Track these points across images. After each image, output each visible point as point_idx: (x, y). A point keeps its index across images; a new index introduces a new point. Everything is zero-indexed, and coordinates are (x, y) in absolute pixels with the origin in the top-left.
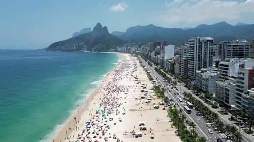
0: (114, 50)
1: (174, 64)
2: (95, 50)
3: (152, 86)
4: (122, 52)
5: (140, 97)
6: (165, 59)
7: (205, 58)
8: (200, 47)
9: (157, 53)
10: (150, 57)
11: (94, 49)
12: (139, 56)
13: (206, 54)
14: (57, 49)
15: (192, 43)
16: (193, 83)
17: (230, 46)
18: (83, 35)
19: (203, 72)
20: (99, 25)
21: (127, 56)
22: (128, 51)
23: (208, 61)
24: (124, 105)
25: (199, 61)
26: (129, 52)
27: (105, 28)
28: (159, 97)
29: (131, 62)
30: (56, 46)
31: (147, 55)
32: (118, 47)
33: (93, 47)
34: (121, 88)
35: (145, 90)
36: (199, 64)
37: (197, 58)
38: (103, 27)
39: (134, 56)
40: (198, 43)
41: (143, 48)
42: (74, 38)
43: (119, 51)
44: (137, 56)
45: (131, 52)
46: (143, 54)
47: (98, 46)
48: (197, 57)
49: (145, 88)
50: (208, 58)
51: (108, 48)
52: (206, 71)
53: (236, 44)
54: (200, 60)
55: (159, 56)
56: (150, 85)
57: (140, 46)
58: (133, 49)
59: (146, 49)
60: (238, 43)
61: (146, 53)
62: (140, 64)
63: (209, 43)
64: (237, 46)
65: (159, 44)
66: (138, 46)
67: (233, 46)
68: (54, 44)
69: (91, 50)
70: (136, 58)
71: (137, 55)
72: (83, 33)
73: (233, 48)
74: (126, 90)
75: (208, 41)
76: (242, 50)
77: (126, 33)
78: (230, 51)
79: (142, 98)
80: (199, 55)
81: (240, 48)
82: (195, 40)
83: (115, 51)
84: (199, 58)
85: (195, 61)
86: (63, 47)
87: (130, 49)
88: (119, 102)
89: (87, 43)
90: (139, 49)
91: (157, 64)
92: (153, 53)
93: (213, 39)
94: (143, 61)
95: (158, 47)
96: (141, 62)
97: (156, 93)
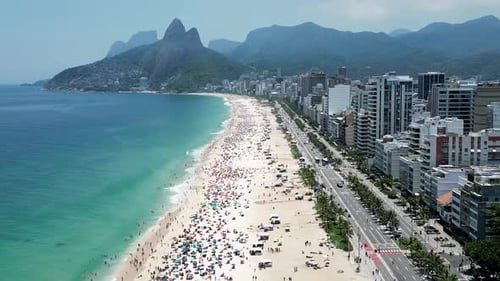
0: (216, 87)
1: (345, 125)
2: (169, 88)
3: (297, 168)
4: (235, 93)
5: (275, 184)
6: (331, 113)
7: (398, 114)
8: (388, 94)
9: (317, 100)
10: (302, 107)
11: (166, 84)
12: (278, 105)
13: (398, 106)
14: (74, 86)
15: (373, 87)
16: (371, 161)
17: (445, 92)
18: (136, 49)
19: (386, 141)
20: (177, 25)
21: (248, 103)
22: (251, 92)
23: (403, 122)
24: (247, 196)
25: (385, 120)
26: (253, 95)
27: (194, 32)
28: (306, 184)
29: (259, 120)
30: (69, 78)
31: (296, 102)
32: (225, 82)
33: (164, 81)
34: (239, 172)
35: (283, 174)
36: (386, 126)
37: (382, 116)
38: (187, 30)
39: (265, 105)
40: (383, 87)
41: (287, 85)
42: (115, 58)
43: (228, 92)
44: (273, 106)
45: (257, 93)
46: (287, 100)
47: (176, 78)
48: (382, 112)
49: (284, 171)
50: (403, 115)
51: (200, 82)
52: (392, 140)
53: (456, 89)
54: (387, 118)
55: (319, 107)
56: (294, 166)
57: (280, 80)
58: (262, 87)
59: (293, 87)
60: (459, 87)
61: (293, 98)
62: (277, 124)
63: (403, 86)
64: (457, 92)
65: (321, 79)
66: (274, 80)
67: (451, 92)
68: (64, 72)
69: (157, 88)
70: (269, 109)
71: (271, 101)
72: (137, 44)
73: (450, 97)
74: (249, 175)
75: (402, 83)
76: (467, 101)
77: (244, 44)
78: (444, 101)
79: (277, 186)
80: (386, 110)
81: (463, 96)
82: (378, 81)
83: (219, 90)
84: (385, 115)
85: (377, 121)
86: (88, 80)
87: (255, 86)
88: (238, 191)
89: (148, 71)
90: (278, 86)
91: (313, 124)
92: (308, 100)
93: (411, 79)
94: (286, 117)
95: (320, 85)
96: (279, 120)
97: (303, 178)
